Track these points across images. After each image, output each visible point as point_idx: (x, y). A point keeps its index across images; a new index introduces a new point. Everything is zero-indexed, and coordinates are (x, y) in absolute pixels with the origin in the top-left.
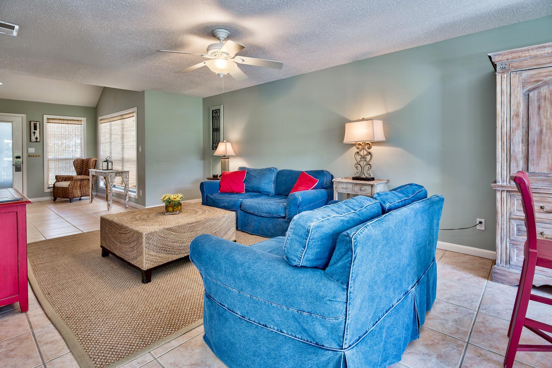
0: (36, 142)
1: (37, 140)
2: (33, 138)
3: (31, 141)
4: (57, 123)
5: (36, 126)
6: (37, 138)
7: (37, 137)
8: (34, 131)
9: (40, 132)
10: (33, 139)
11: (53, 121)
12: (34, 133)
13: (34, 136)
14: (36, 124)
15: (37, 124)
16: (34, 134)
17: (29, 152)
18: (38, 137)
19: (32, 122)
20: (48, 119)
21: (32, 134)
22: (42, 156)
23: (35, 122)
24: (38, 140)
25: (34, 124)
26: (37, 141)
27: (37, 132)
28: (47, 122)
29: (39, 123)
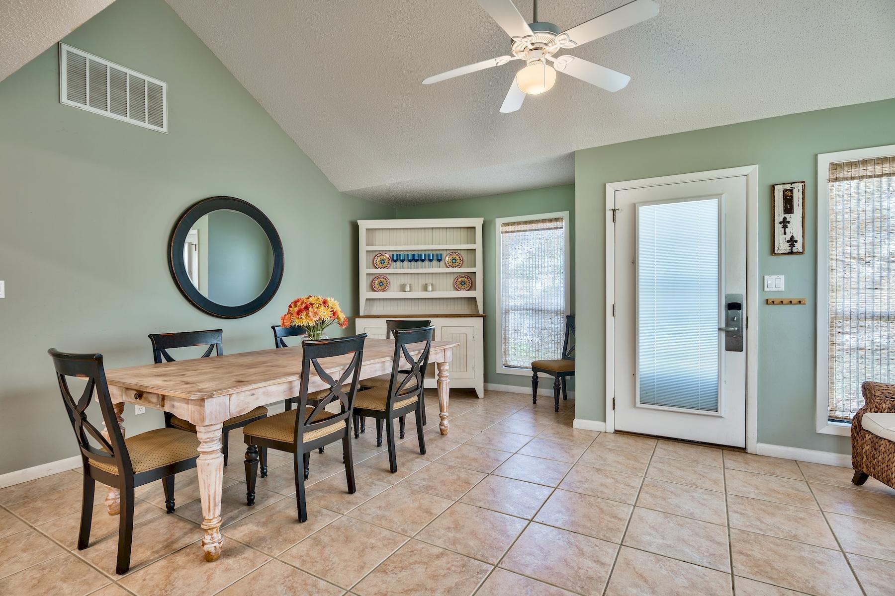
0: (792, 253)
1: (792, 246)
2: (781, 241)
3: (773, 252)
4: (871, 177)
5: (792, 197)
6: (792, 241)
7: (792, 237)
8: (785, 218)
9: (803, 217)
10: (782, 245)
11: (855, 172)
12: (785, 223)
13: (785, 233)
14: (791, 190)
15: (795, 191)
16: (785, 227)
17: (766, 289)
18: (798, 237)
19: (776, 187)
20: (835, 167)
21: (778, 228)
22: (809, 302)
23: (789, 187)
24: (798, 247)
25: (784, 191)
26: (795, 250)
27: (795, 219)
28: (830, 181)
29: (800, 185)
